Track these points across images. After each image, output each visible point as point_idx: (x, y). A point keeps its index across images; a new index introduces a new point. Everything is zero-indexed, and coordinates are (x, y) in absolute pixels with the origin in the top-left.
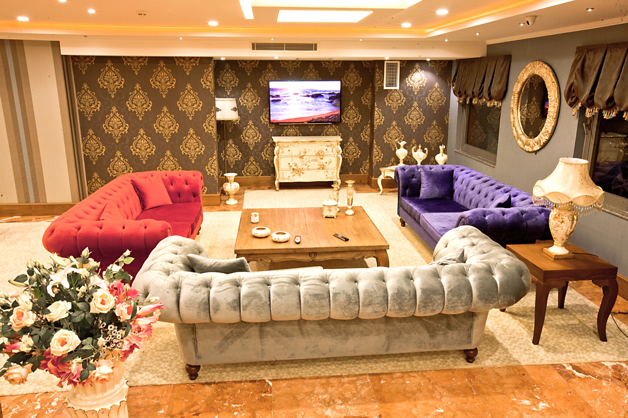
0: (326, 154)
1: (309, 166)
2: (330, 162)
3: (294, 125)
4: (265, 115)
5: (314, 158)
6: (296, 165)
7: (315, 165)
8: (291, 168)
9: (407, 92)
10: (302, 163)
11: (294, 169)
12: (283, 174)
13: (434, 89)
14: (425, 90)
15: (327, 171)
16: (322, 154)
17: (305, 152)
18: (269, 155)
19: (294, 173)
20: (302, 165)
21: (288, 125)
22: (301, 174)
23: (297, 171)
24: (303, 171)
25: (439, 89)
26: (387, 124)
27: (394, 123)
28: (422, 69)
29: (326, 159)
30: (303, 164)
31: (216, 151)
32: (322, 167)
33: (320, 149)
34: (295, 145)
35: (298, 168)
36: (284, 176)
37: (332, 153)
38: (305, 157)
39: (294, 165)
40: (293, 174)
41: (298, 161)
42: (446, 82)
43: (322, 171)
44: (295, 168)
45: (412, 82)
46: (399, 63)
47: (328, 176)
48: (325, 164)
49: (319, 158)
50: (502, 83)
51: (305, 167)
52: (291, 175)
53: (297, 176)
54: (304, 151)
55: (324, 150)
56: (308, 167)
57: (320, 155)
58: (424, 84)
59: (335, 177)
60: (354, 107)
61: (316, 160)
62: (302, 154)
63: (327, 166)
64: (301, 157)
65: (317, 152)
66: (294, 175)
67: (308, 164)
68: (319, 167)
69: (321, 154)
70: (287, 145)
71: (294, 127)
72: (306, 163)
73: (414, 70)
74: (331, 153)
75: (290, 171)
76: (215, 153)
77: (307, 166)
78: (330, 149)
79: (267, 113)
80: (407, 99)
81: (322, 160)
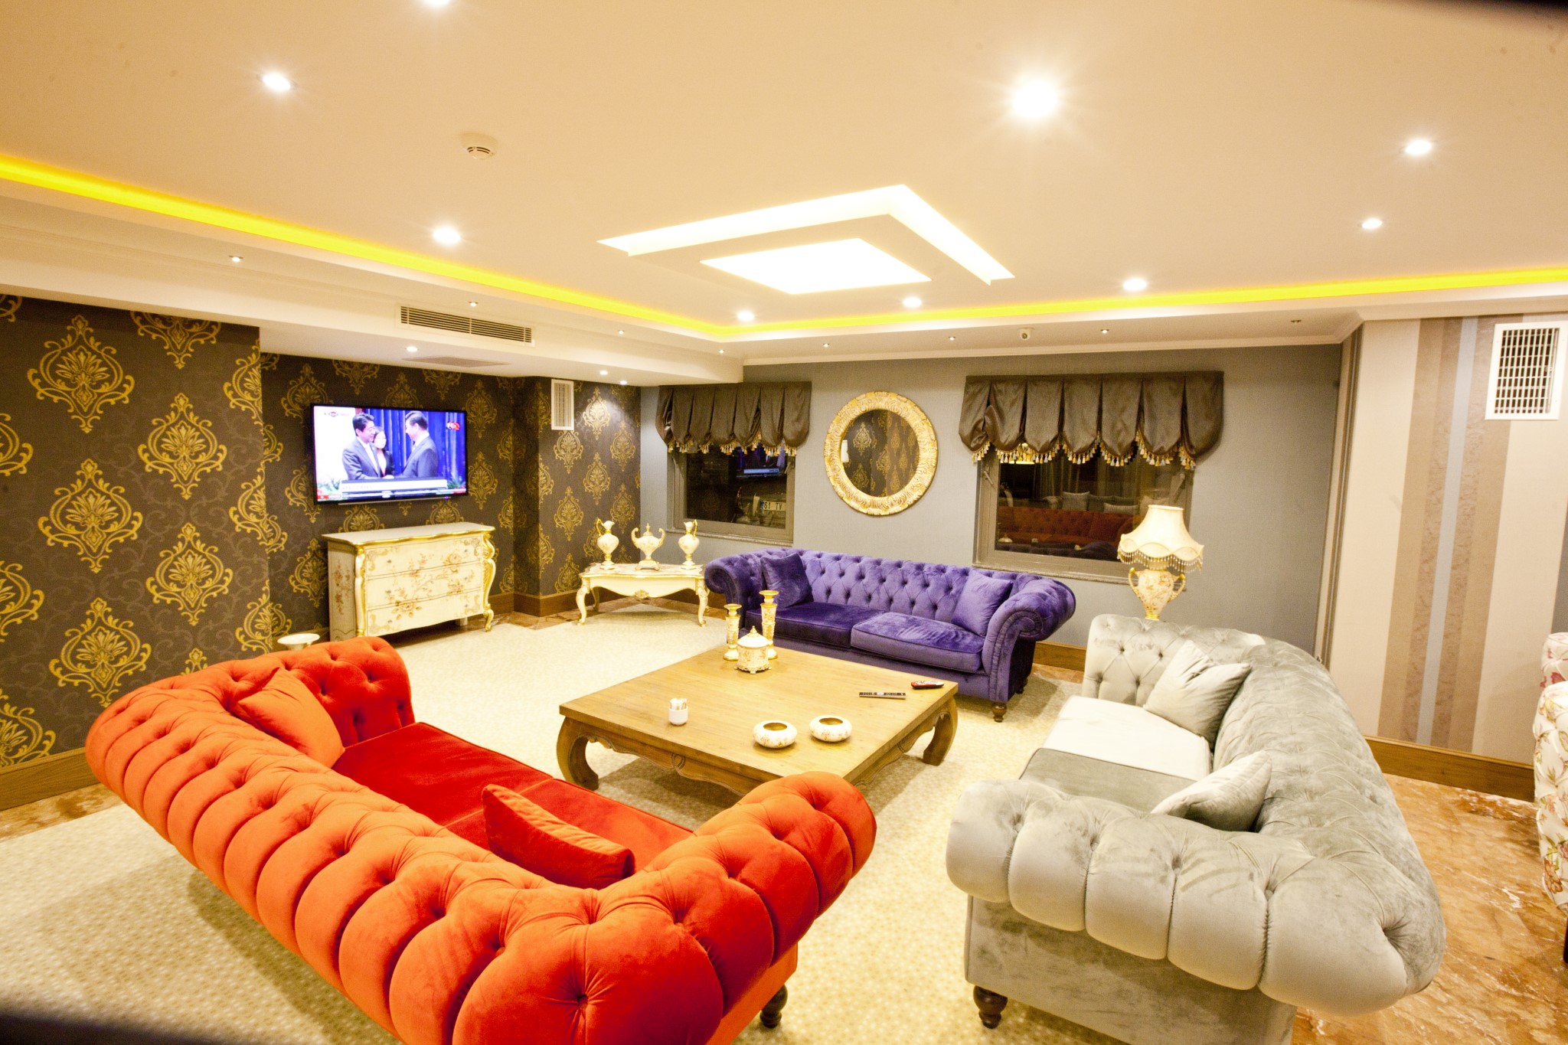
0: (463, 561)
1: (430, 591)
2: (472, 577)
3: (368, 505)
4: (298, 486)
5: (441, 572)
6: (402, 593)
7: (442, 586)
8: (394, 601)
9: (585, 436)
10: (415, 588)
11: (398, 603)
12: (374, 617)
13: (620, 432)
14: (609, 434)
15: (466, 597)
16: (456, 561)
17: (423, 562)
18: (309, 581)
19: (399, 612)
20: (415, 591)
21: (354, 506)
22: (415, 610)
23: (404, 605)
24: (418, 605)
25: (626, 432)
26: (559, 492)
27: (569, 491)
28: (603, 398)
29: (464, 572)
30: (418, 589)
31: (267, 582)
32: (457, 590)
33: (451, 552)
34: (401, 548)
35: (408, 598)
36: (377, 622)
37: (475, 558)
38: (422, 573)
39: (398, 593)
40: (396, 615)
41: (407, 583)
42: (634, 420)
43: (456, 598)
44: (401, 599)
45: (591, 419)
46: (572, 384)
47: (470, 607)
48: (461, 583)
49: (449, 572)
50: (802, 421)
51: (422, 594)
52: (393, 617)
53: (405, 616)
54: (420, 559)
55: (461, 553)
56: (430, 594)
57: (452, 564)
58: (607, 422)
59: (482, 606)
60: (484, 465)
61: (445, 577)
62: (417, 567)
63: (467, 586)
64: (415, 573)
65: (445, 558)
66: (399, 617)
67: (430, 586)
68: (451, 589)
69: (453, 562)
70: (383, 550)
71: (367, 509)
72: (425, 584)
73: (594, 398)
74: (473, 558)
75: (391, 609)
76: (266, 587)
77: (426, 592)
78: (471, 548)
79: (300, 481)
80: (585, 448)
81: (455, 574)
